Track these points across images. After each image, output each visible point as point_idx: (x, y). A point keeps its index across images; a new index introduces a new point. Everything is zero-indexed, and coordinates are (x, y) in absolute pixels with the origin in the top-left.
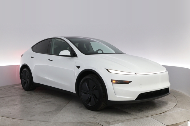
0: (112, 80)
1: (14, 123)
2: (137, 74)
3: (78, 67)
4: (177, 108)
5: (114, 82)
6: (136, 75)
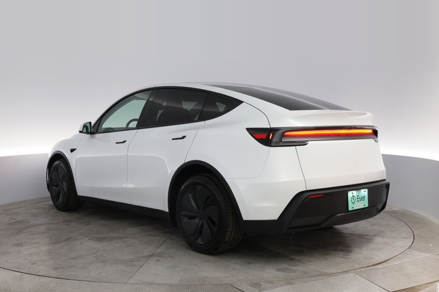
1: (42, 286)
4: (414, 252)
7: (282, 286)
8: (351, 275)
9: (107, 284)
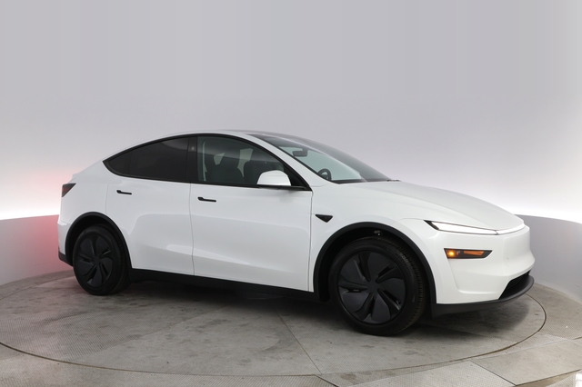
0: (447, 250)
2: (499, 232)
3: (326, 218)
4: (546, 335)
5: (451, 254)
6: (497, 234)
7: (381, 377)
8: (468, 363)
9: (164, 376)
